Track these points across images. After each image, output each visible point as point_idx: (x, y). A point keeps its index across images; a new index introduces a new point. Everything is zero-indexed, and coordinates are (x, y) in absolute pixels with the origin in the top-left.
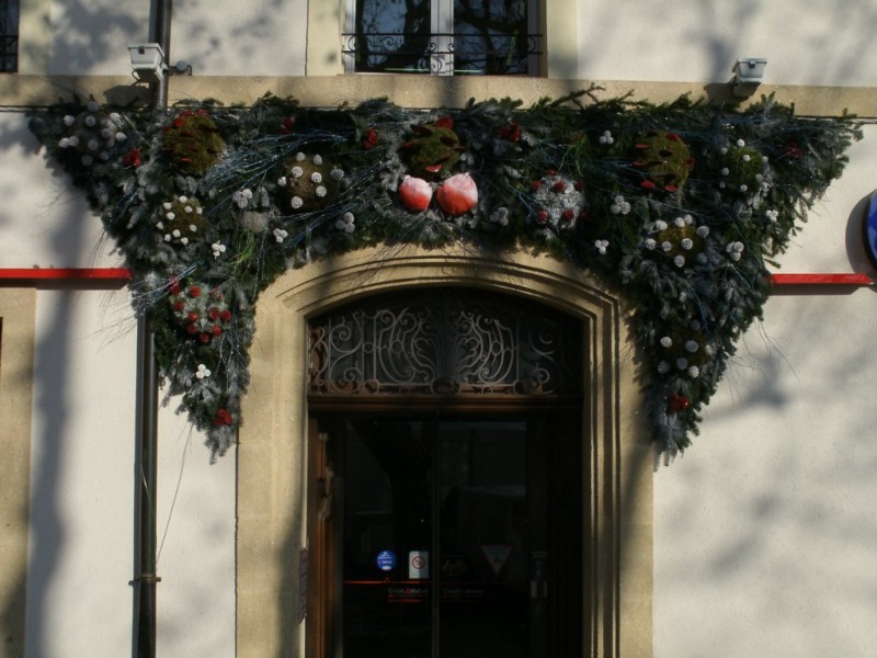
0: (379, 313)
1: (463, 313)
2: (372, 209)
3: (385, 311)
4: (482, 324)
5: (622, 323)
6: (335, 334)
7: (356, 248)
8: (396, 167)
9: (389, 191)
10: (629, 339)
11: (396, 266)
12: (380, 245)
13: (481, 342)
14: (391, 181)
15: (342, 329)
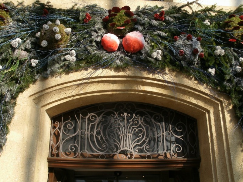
0: (89, 115)
1: (134, 115)
2: (86, 50)
3: (92, 114)
4: (145, 121)
5: (226, 113)
6: (65, 126)
7: (76, 71)
8: (100, 29)
9: (96, 42)
10: (231, 121)
11: (98, 82)
12: (90, 70)
13: (145, 130)
14: (97, 37)
15: (69, 123)
